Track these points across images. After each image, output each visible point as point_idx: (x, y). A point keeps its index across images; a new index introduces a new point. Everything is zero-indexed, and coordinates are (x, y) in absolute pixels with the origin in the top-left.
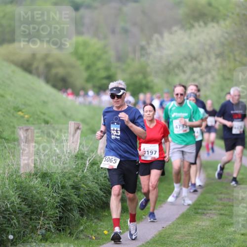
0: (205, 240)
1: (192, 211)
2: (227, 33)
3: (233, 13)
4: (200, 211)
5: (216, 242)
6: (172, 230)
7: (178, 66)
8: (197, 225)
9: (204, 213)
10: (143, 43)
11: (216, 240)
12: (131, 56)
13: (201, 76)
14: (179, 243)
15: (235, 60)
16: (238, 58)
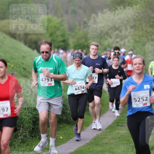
0: (123, 142)
1: (115, 124)
2: (137, 13)
3: (141, 1)
4: (120, 124)
5: (130, 144)
6: (102, 136)
7: (107, 34)
8: (118, 133)
9: (122, 125)
10: (86, 19)
11: (130, 142)
12: (78, 27)
13: (122, 40)
14: (107, 144)
15: (143, 30)
16: (144, 29)
